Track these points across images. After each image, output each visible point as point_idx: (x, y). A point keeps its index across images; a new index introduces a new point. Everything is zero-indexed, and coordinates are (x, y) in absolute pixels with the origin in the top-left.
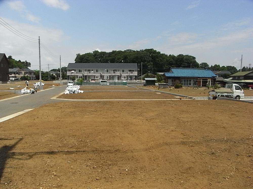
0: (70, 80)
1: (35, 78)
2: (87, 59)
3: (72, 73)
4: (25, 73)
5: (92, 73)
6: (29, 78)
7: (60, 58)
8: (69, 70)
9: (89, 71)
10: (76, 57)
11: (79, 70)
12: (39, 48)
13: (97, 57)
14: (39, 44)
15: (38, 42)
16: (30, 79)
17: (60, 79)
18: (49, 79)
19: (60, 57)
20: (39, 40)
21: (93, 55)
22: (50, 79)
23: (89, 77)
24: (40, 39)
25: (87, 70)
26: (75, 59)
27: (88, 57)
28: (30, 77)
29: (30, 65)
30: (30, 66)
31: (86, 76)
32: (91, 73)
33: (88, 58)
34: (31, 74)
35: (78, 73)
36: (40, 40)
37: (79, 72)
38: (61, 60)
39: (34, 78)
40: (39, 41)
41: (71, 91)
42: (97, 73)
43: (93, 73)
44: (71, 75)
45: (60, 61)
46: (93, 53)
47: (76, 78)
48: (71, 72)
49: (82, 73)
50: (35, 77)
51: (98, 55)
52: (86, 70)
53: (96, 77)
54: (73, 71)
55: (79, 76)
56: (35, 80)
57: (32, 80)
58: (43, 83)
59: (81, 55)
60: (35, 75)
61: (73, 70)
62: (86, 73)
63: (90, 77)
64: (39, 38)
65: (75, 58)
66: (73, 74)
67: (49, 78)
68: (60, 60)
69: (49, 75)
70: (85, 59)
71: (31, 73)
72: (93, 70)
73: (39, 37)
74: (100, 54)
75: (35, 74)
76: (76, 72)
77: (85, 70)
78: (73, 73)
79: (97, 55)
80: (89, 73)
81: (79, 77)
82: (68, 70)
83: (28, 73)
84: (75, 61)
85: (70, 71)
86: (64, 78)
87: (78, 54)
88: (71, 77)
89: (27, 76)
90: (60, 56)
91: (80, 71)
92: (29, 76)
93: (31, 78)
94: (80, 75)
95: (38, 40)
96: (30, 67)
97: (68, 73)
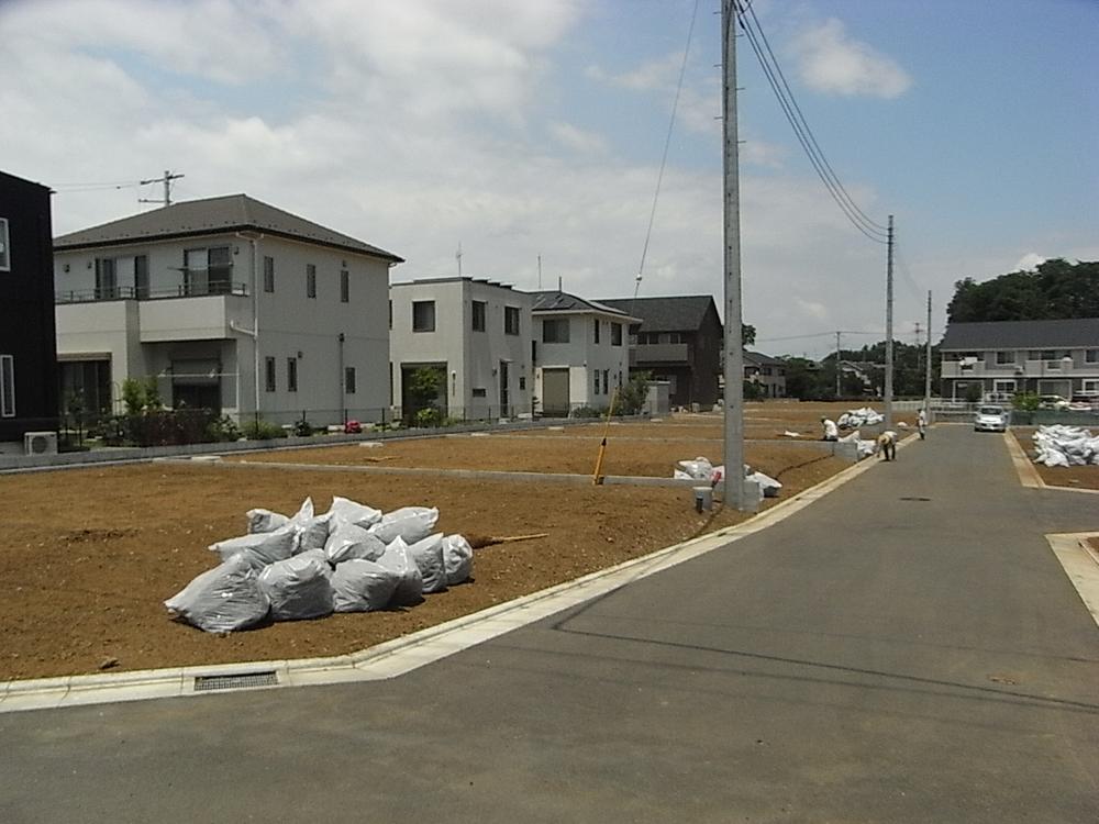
0: (954, 399)
1: (784, 390)
2: (1009, 301)
3: (964, 367)
4: (746, 368)
5: (1066, 368)
6: (762, 389)
7: (930, 303)
8: (950, 356)
9: (1049, 355)
10: (954, 294)
11: (999, 353)
12: (890, 264)
13: (1057, 291)
14: (887, 245)
15: (887, 240)
16: (766, 395)
17: (883, 394)
18: (838, 394)
19: (930, 299)
20: (890, 229)
21: (1039, 282)
22: (842, 394)
23: (1050, 385)
24: (894, 226)
25: (1040, 355)
26: (949, 305)
27: (1014, 291)
28: (767, 386)
29: (754, 334)
30: (752, 341)
31: (1032, 379)
32: (1062, 365)
33: (1014, 296)
34: (770, 374)
35: (995, 368)
36: (894, 233)
37: (999, 363)
38: (932, 313)
39: (780, 388)
40: (890, 237)
41: (1079, 453)
42: (1092, 367)
43: (1071, 366)
44: (960, 376)
45: (929, 315)
46: (1040, 271)
47: (984, 392)
48: (962, 363)
49: (1012, 368)
50: (784, 385)
51: (1062, 282)
52: (1032, 356)
53: (1087, 383)
54: (970, 360)
55: (996, 381)
56: (782, 396)
57: (774, 396)
58: (879, 414)
59: (978, 283)
60: (783, 378)
61: (970, 354)
62: (1034, 369)
63: (1056, 388)
64: (891, 222)
65: (950, 300)
66: (968, 374)
67: (838, 390)
68: (930, 310)
69: (838, 377)
70: (1000, 303)
71: (770, 370)
72: (1069, 351)
73: (891, 217)
74: (1077, 276)
75: (783, 373)
76: (986, 364)
77: (1030, 351)
78: (970, 367)
79: (1058, 279)
80: (1050, 367)
81: (998, 384)
82: (946, 353)
83: (758, 369)
84: (948, 311)
85: (956, 357)
86: (903, 392)
87: (963, 279)
88: (960, 386)
89: (756, 381)
90: (930, 292)
91: (1003, 358)
92: (762, 382)
93: (771, 390)
94: (1005, 375)
95: (887, 233)
96: (750, 345)
97: (949, 370)
